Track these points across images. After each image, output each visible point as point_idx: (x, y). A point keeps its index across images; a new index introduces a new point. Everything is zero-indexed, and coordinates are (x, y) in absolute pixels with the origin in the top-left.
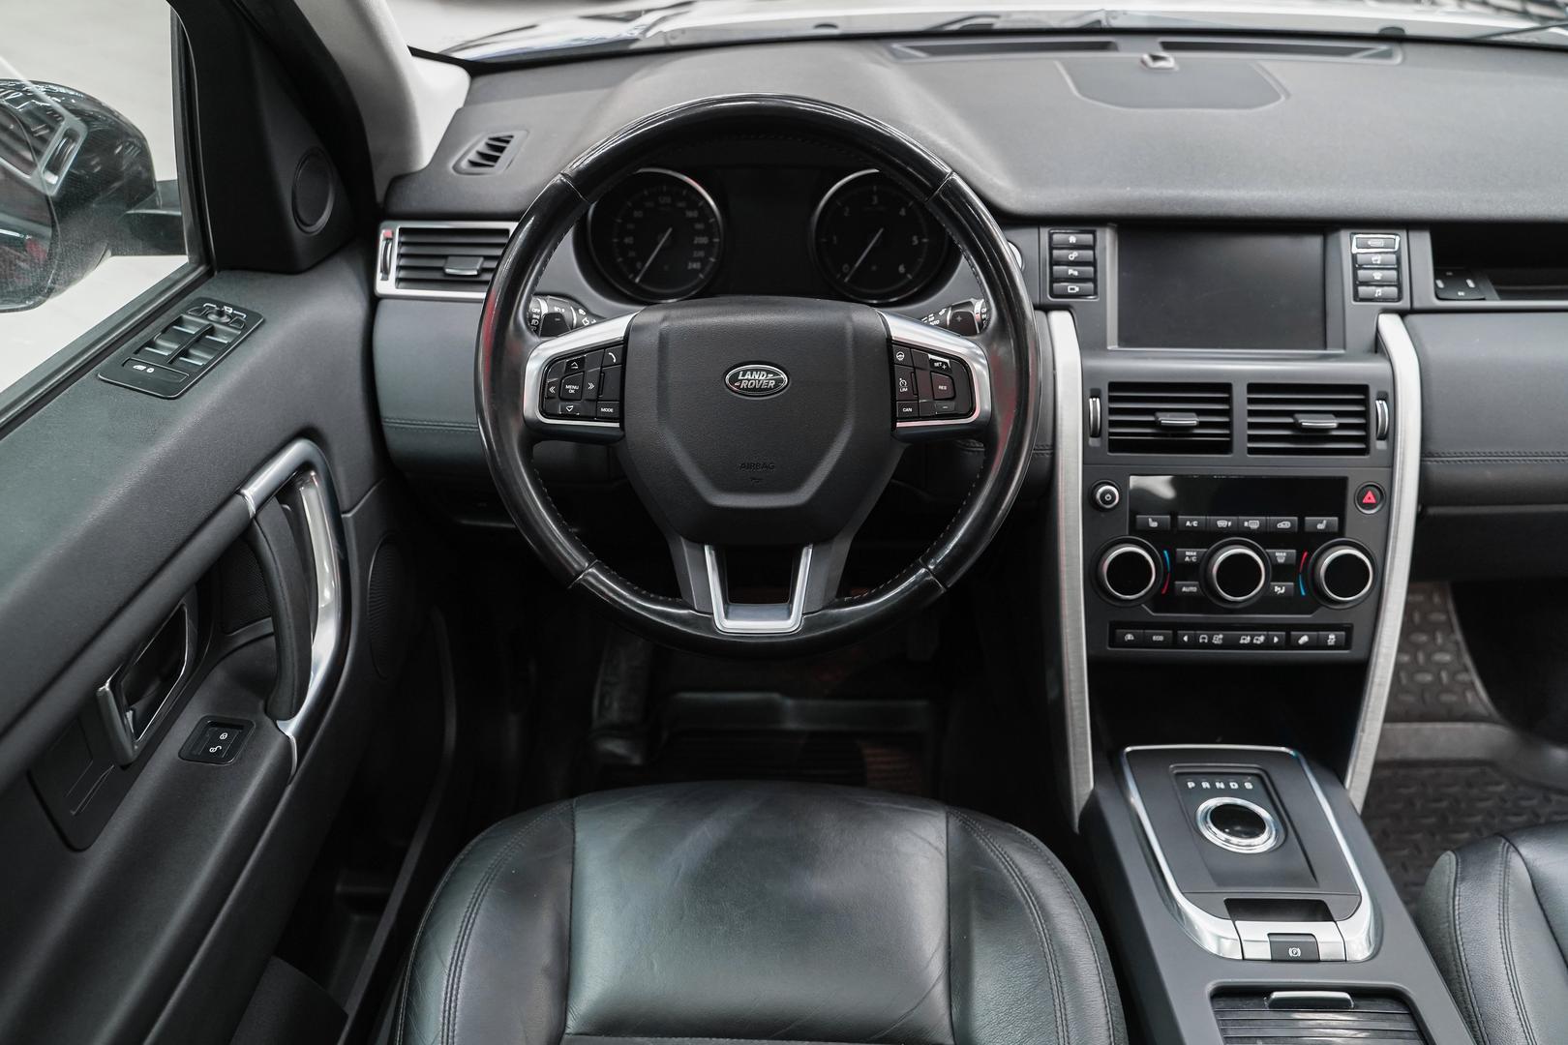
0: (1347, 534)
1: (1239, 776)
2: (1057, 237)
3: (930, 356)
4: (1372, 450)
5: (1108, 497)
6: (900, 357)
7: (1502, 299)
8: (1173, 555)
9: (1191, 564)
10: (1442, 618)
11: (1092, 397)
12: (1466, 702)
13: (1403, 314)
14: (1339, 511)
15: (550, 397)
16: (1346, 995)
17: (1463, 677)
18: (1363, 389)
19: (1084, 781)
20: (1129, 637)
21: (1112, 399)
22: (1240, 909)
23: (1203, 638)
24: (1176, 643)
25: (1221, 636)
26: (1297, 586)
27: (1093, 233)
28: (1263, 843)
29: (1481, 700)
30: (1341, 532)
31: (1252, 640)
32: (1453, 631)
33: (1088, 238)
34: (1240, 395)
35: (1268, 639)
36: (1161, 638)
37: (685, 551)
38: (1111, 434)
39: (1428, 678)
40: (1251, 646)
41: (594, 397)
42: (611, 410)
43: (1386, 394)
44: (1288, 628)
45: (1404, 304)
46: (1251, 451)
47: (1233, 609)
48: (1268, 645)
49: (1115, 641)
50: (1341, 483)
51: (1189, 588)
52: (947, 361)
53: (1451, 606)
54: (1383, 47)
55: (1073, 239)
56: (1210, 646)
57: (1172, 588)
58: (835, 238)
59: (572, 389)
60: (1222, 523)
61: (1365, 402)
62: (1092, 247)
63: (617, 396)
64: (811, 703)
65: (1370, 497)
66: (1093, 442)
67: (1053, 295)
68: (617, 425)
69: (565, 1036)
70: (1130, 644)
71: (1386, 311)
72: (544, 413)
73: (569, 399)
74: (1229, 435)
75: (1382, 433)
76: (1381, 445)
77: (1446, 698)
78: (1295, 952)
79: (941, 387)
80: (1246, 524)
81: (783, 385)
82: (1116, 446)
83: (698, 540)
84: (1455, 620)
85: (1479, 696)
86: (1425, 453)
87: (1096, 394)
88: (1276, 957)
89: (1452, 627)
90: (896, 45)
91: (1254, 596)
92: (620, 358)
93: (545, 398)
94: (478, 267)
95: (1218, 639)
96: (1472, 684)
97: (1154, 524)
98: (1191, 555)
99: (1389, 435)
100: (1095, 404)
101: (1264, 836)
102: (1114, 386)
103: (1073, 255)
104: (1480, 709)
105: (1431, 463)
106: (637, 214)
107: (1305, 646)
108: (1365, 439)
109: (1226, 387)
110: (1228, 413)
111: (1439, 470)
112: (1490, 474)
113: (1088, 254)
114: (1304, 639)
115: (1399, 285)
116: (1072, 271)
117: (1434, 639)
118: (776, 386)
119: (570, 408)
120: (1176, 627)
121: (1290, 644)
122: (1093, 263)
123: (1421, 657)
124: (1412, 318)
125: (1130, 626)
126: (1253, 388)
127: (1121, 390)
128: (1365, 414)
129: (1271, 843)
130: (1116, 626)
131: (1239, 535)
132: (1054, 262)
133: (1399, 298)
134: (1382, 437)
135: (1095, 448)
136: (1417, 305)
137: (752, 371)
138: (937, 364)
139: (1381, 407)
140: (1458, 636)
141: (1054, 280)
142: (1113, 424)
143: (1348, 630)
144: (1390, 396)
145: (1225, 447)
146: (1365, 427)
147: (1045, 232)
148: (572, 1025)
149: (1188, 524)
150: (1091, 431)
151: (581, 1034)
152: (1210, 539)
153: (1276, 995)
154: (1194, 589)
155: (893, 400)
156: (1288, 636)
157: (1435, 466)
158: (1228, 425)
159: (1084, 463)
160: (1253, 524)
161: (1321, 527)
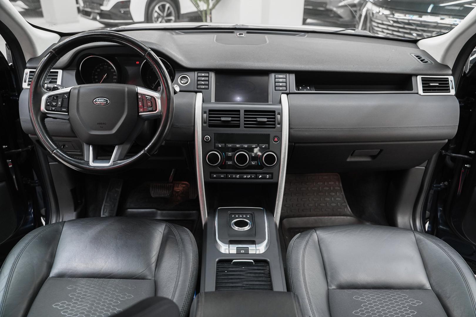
0: (270, 149)
1: (246, 214)
2: (199, 74)
3: (146, 96)
4: (276, 127)
5: (207, 138)
6: (140, 97)
7: (316, 90)
8: (225, 154)
9: (230, 156)
10: (339, 188)
11: (204, 113)
12: (345, 211)
13: (287, 94)
14: (268, 142)
15: (48, 105)
16: (252, 261)
17: (344, 204)
18: (274, 112)
19: (204, 216)
20: (215, 176)
21: (209, 114)
22: (232, 242)
23: (234, 176)
24: (227, 178)
25: (239, 176)
26: (258, 162)
27: (209, 73)
28: (247, 228)
29: (349, 210)
30: (269, 148)
31: (247, 177)
32: (342, 192)
33: (207, 75)
34: (242, 113)
35: (251, 177)
36: (223, 176)
37: (85, 146)
38: (209, 123)
39: (334, 205)
40: (247, 178)
41: (60, 106)
42: (65, 110)
43: (280, 113)
44: (256, 173)
45: (288, 91)
46: (245, 127)
47: (241, 168)
48: (251, 178)
49: (211, 177)
50: (268, 135)
51: (230, 163)
52: (150, 97)
53: (341, 185)
54: (303, 34)
55: (203, 75)
56: (236, 178)
57: (225, 162)
58: (150, 77)
59: (54, 104)
60: (238, 146)
61: (275, 115)
62: (208, 77)
63: (67, 106)
64: (164, 212)
65: (276, 139)
66: (204, 125)
67: (197, 89)
68: (67, 114)
69: (48, 277)
70: (215, 178)
71: (283, 93)
72: (46, 110)
73: (53, 106)
74: (240, 123)
75: (279, 122)
76: (278, 126)
77: (339, 210)
78: (242, 251)
79: (149, 104)
80: (244, 146)
81: (108, 103)
82: (210, 126)
83: (89, 144)
84: (342, 189)
85: (348, 210)
86: (290, 128)
87: (205, 113)
88: (237, 253)
89: (341, 190)
90: (177, 31)
91: (246, 165)
92: (68, 96)
93: (47, 106)
94: (49, 81)
95: (238, 176)
96: (347, 206)
97: (220, 146)
98: (230, 154)
99: (280, 123)
100: (205, 115)
101: (247, 227)
102: (210, 111)
103: (203, 79)
104: (348, 213)
105: (291, 131)
106: (98, 70)
107: (261, 178)
108: (274, 124)
109: (239, 111)
110: (239, 118)
111: (294, 133)
112: (307, 134)
113: (207, 78)
114: (260, 176)
115: (286, 87)
116: (203, 83)
117: (337, 194)
118: (106, 103)
119: (53, 109)
120: (227, 173)
121: (257, 178)
122: (208, 81)
123: (333, 199)
124: (289, 95)
125: (215, 173)
126: (245, 111)
127: (212, 112)
128: (274, 118)
129: (249, 228)
130: (211, 173)
131: (243, 149)
132: (198, 81)
133: (286, 90)
134: (279, 124)
135: (205, 126)
136: (290, 92)
137: (100, 99)
138: (148, 98)
139: (279, 116)
140: (343, 193)
141: (198, 85)
142: (209, 120)
143: (272, 174)
144: (281, 114)
145: (238, 126)
146: (274, 121)
147: (196, 73)
148: (51, 275)
149: (229, 146)
150: (203, 122)
151: (53, 277)
152: (235, 150)
153: (234, 261)
154: (231, 163)
155: (138, 108)
156: (256, 176)
157: (292, 131)
158: (239, 121)
159: (202, 130)
160: (246, 146)
161: (263, 147)
